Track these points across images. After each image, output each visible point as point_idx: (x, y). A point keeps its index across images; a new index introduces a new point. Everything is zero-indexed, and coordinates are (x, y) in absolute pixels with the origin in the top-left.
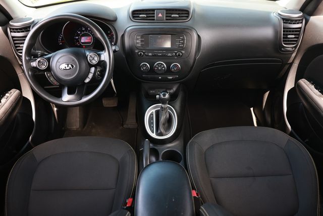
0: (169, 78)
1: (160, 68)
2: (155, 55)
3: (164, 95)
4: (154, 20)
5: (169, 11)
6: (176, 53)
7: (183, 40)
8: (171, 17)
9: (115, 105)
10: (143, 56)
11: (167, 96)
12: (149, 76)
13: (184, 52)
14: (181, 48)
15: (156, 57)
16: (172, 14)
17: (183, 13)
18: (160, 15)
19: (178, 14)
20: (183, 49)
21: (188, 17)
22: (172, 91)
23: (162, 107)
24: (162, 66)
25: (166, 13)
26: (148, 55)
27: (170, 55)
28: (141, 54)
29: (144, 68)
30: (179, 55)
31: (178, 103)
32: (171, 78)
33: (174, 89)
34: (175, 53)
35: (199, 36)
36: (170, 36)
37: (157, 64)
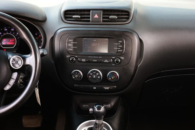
0: (106, 88)
1: (94, 77)
2: (89, 62)
3: (99, 108)
4: (89, 21)
5: (107, 12)
6: (114, 60)
7: (122, 44)
8: (108, 18)
9: (39, 125)
10: (75, 62)
11: (102, 109)
12: (82, 86)
13: (123, 58)
14: (120, 54)
15: (90, 64)
16: (110, 15)
17: (122, 15)
18: (96, 16)
19: (117, 15)
20: (122, 54)
21: (128, 18)
22: (109, 106)
23: (96, 124)
24: (97, 74)
25: (103, 14)
26: (81, 62)
27: (106, 61)
28: (72, 60)
29: (76, 76)
30: (117, 62)
31: (116, 121)
32: (108, 88)
33: (113, 103)
34: (112, 59)
35: (141, 41)
36: (107, 39)
37: (92, 72)
